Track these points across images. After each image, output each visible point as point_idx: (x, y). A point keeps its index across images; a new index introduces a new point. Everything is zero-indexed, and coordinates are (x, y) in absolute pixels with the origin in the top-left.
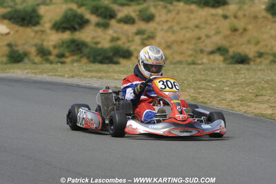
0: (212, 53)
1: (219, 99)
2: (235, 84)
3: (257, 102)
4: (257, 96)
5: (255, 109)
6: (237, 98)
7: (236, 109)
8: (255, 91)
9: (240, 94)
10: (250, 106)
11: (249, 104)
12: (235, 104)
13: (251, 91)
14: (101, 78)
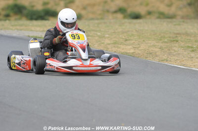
0: (116, 12)
1: (99, 43)
2: (114, 33)
3: (125, 44)
4: (126, 40)
5: (123, 49)
6: (112, 42)
7: (110, 49)
8: (126, 37)
9: (115, 39)
10: (120, 48)
11: (119, 46)
12: (109, 47)
13: (124, 37)
14: (21, 30)
